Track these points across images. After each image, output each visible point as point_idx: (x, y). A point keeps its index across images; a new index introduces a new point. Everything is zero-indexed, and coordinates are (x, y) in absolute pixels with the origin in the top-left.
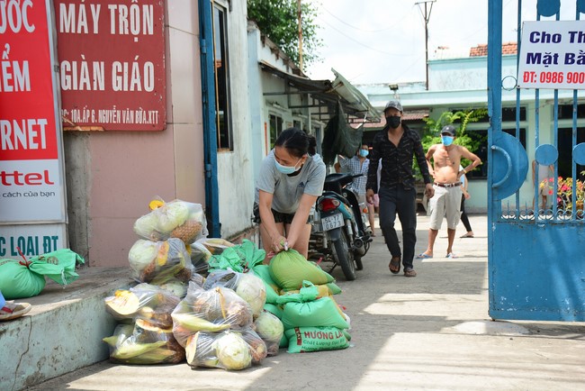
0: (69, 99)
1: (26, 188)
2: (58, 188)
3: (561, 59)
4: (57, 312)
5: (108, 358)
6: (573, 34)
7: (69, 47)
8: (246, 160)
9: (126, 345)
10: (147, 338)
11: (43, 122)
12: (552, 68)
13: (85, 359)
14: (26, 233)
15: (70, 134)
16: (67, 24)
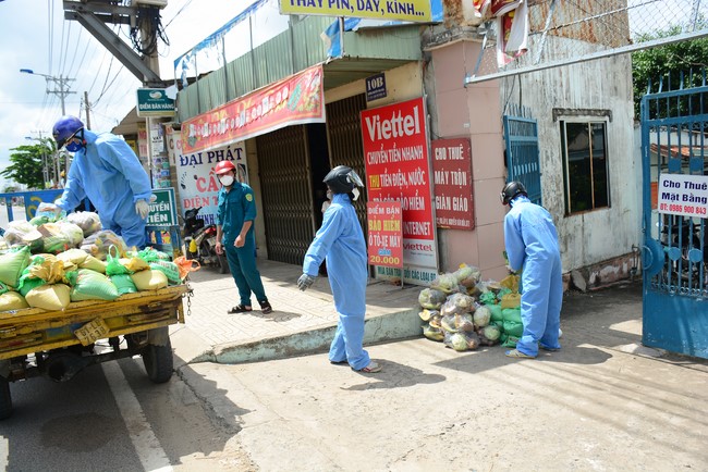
0: (439, 213)
1: (424, 252)
2: (434, 253)
3: (681, 198)
4: (395, 314)
5: (422, 335)
6: (686, 183)
7: (439, 190)
8: (626, 211)
9: (427, 332)
10: (434, 329)
11: (428, 224)
12: (676, 203)
13: (413, 333)
14: (426, 271)
15: (439, 229)
16: (437, 181)
